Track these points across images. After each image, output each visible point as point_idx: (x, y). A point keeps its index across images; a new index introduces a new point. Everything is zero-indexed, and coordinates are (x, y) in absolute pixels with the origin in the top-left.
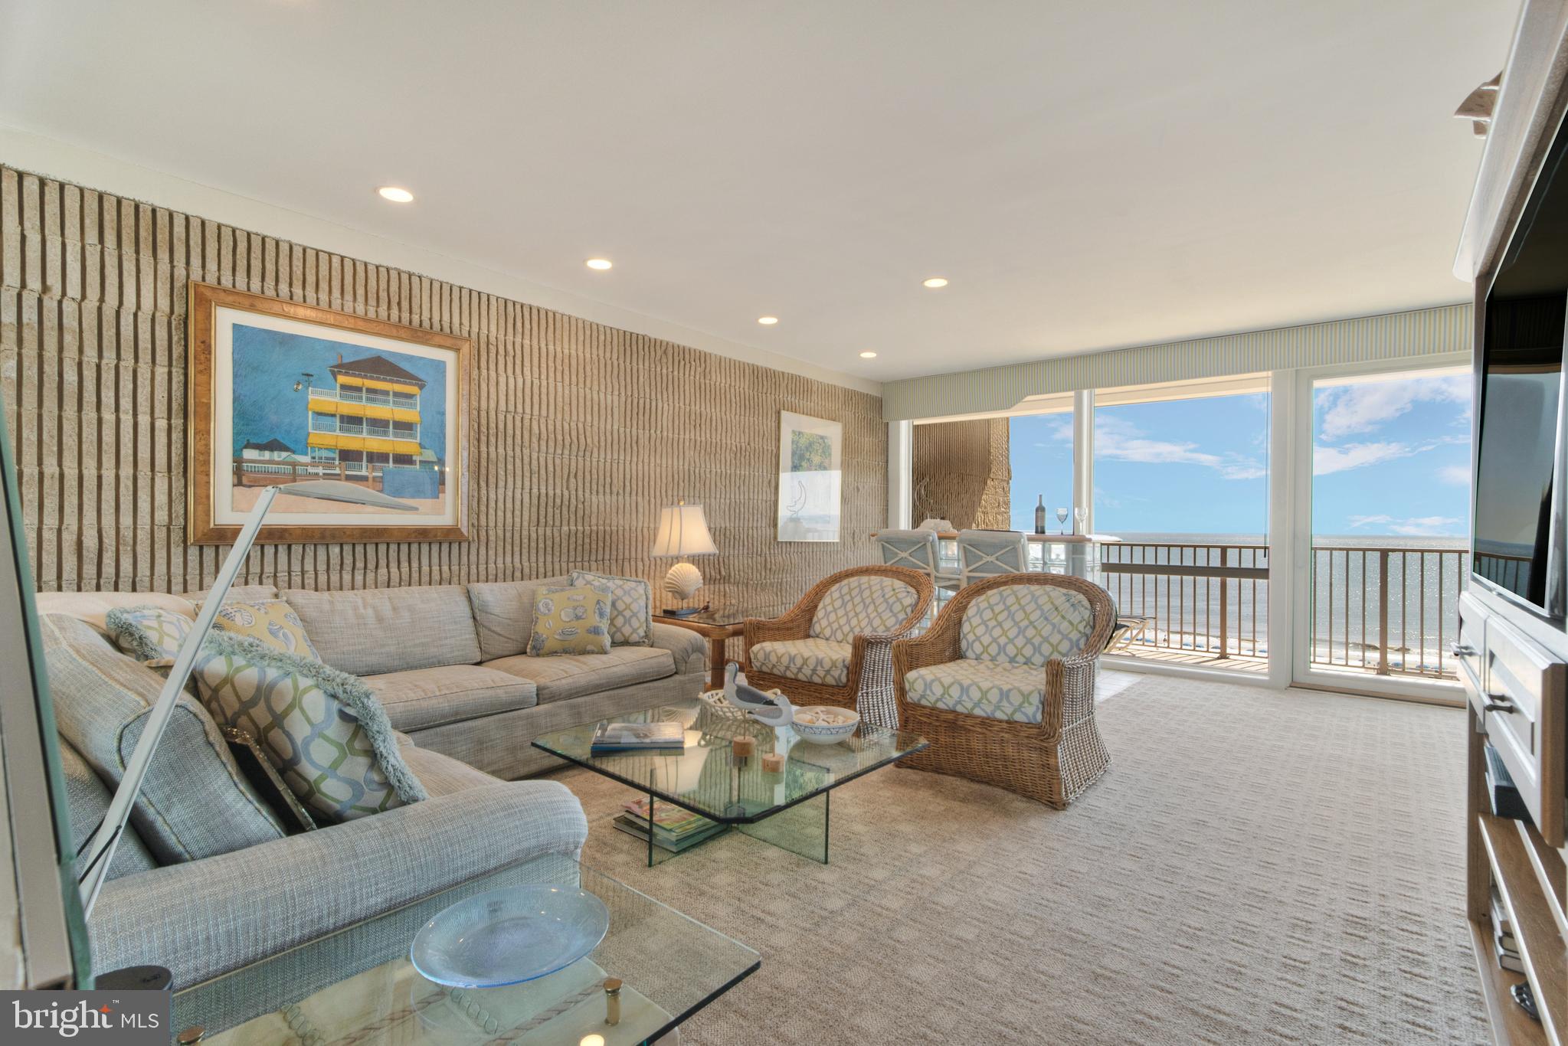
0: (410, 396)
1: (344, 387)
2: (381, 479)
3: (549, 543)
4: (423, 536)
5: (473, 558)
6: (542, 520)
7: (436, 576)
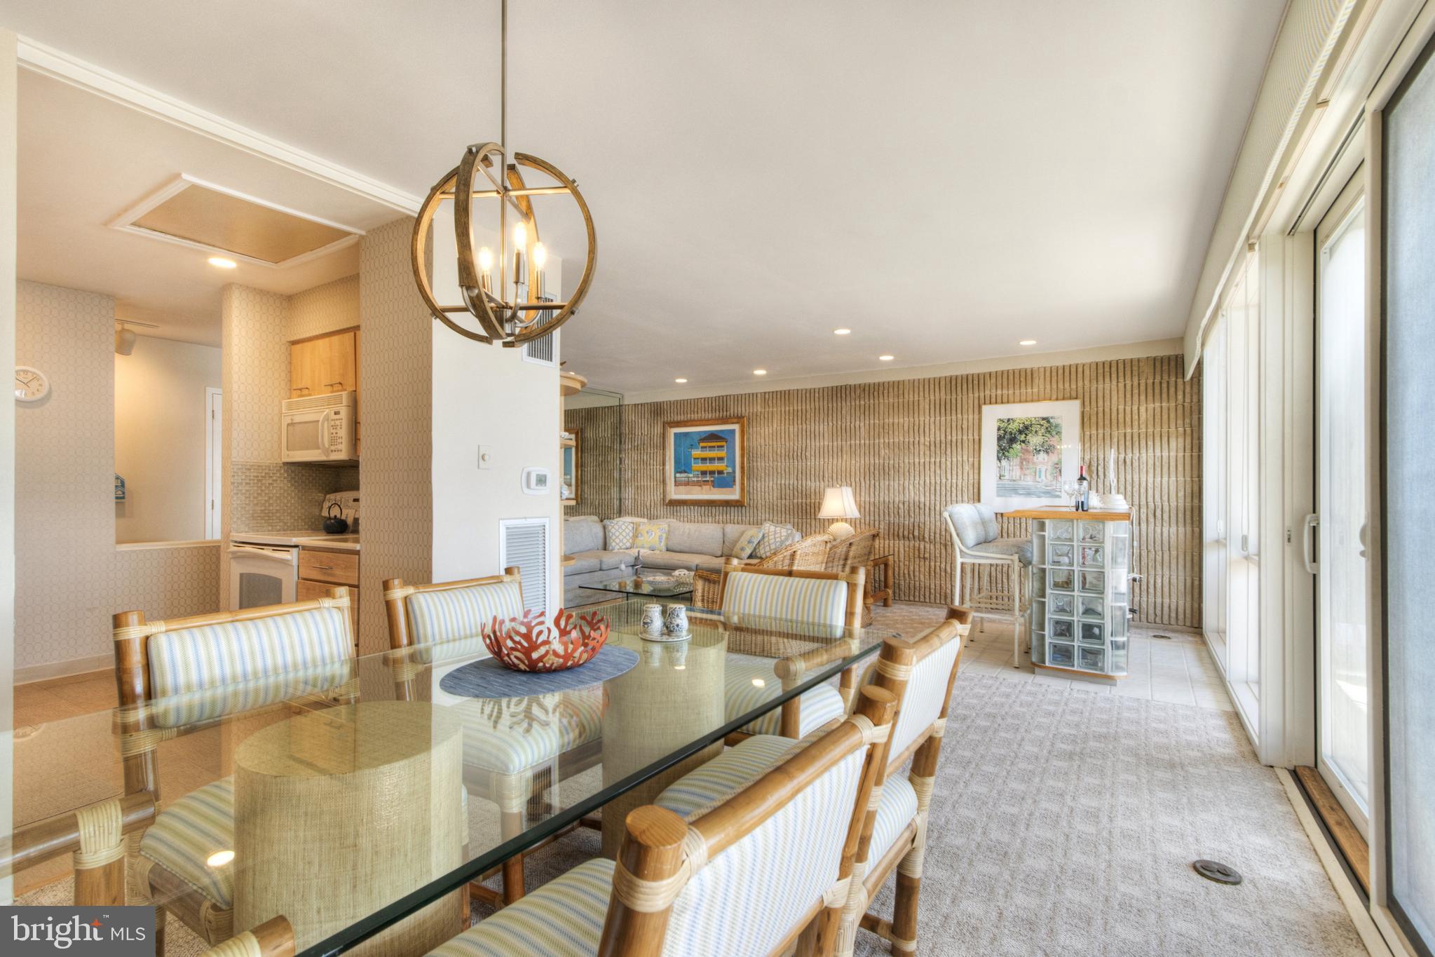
0: (722, 446)
1: (702, 447)
2: (712, 481)
3: (787, 509)
4: (727, 504)
5: (752, 515)
6: (783, 497)
7: (736, 521)
